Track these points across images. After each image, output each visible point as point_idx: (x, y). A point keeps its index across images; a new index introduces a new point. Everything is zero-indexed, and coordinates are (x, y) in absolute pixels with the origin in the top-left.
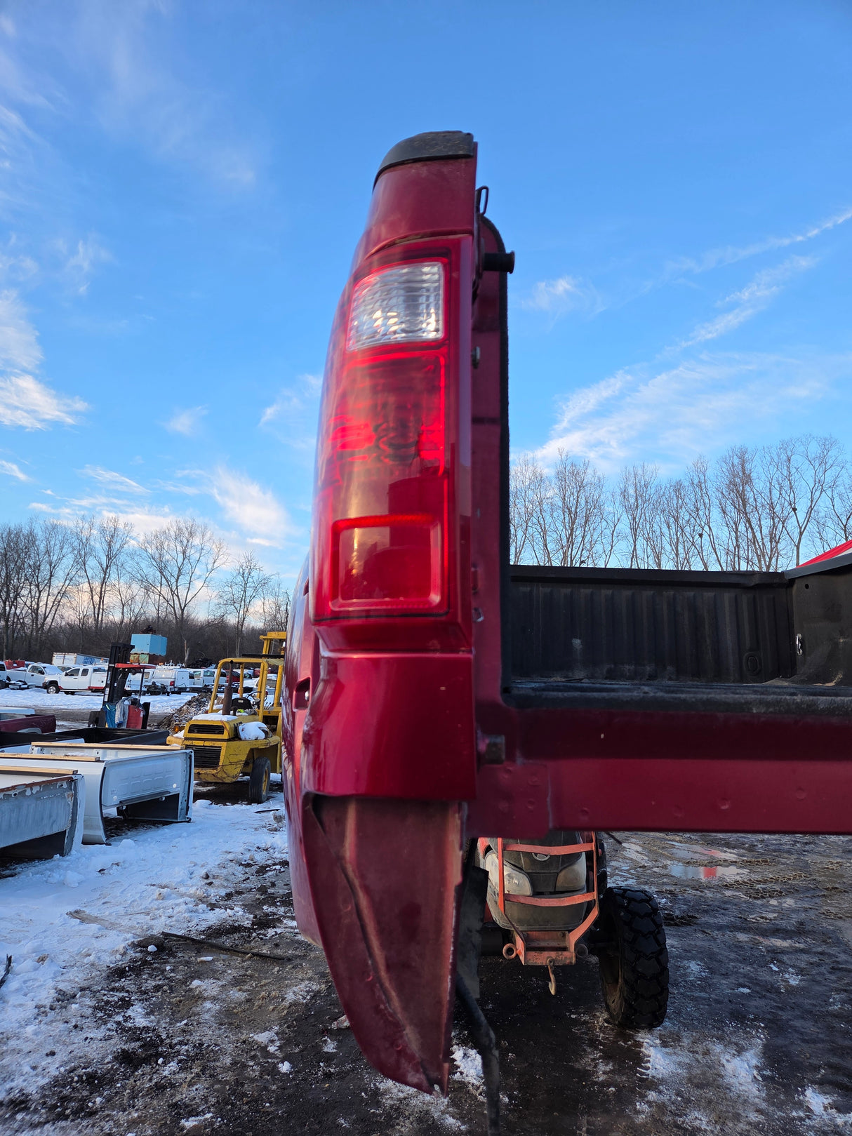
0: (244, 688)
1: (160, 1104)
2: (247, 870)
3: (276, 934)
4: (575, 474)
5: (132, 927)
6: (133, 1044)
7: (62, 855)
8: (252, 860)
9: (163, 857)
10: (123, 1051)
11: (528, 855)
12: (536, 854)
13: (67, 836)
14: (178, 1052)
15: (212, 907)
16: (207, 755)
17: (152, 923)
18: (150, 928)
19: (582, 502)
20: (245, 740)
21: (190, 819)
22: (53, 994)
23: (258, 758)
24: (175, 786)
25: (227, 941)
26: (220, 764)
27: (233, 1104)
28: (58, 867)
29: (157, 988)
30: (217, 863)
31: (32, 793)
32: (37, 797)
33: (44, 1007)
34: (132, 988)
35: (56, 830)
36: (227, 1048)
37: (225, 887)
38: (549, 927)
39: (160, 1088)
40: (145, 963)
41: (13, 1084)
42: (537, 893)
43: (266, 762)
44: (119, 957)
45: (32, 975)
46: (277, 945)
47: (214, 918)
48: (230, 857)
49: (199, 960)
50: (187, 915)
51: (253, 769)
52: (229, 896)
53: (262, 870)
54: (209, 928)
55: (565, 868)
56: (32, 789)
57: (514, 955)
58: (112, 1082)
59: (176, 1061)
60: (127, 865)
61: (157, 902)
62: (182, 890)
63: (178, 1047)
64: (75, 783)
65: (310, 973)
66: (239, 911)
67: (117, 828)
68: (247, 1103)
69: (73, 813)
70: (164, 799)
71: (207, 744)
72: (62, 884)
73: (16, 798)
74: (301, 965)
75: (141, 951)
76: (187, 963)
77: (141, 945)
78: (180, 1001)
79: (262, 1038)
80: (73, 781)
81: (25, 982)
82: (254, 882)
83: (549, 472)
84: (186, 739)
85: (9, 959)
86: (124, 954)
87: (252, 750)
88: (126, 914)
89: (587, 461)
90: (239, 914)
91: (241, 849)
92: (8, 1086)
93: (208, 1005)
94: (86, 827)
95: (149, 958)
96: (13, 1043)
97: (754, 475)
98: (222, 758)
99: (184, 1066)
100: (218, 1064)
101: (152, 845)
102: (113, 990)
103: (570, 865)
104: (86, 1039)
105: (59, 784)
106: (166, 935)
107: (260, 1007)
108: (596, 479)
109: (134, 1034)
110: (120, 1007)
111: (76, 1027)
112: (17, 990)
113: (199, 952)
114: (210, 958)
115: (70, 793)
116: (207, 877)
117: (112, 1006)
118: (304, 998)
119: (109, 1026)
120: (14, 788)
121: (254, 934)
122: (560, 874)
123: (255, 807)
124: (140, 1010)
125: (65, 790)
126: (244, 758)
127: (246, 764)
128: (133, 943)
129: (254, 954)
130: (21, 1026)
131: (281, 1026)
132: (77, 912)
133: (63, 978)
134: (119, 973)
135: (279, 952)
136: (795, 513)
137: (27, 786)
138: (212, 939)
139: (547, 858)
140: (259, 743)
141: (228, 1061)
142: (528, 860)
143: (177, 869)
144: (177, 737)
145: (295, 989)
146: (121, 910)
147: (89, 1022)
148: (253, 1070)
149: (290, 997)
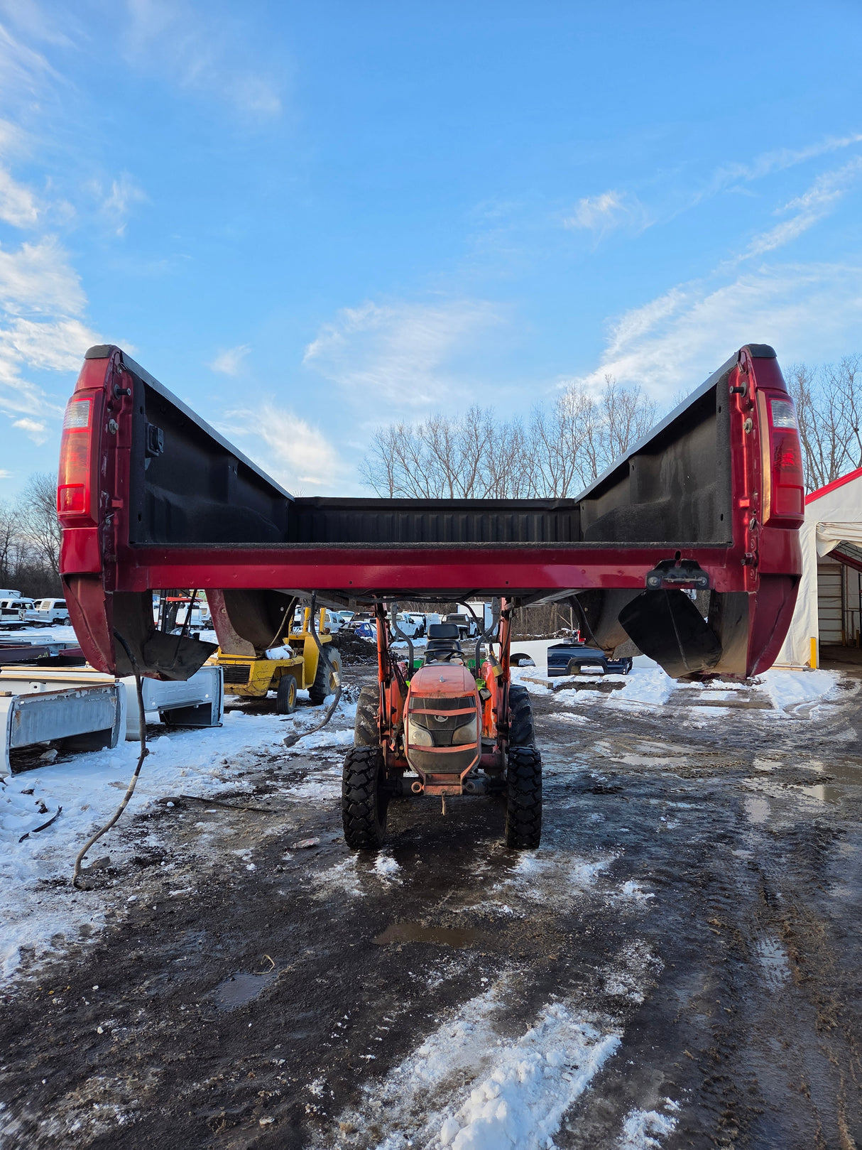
0: (295, 622)
1: (158, 884)
2: (261, 759)
3: (271, 797)
4: (625, 401)
5: (158, 793)
6: (145, 855)
7: (110, 747)
8: (267, 752)
9: (192, 750)
10: (136, 858)
11: (431, 717)
12: (437, 716)
13: (113, 732)
14: (177, 859)
15: (225, 781)
16: (239, 673)
17: (174, 789)
18: (173, 792)
19: (634, 429)
20: (272, 659)
21: (222, 725)
22: (91, 828)
23: (285, 676)
24: (207, 696)
25: (230, 802)
26: (250, 680)
27: (208, 885)
28: (106, 755)
29: (170, 827)
30: (236, 754)
31: (81, 696)
32: (86, 699)
33: (84, 834)
34: (151, 826)
35: (103, 727)
36: (214, 857)
37: (239, 769)
38: (447, 770)
39: (159, 876)
40: (163, 813)
41: (56, 874)
42: (436, 745)
43: (291, 678)
44: (144, 809)
45: (77, 818)
46: (269, 804)
47: (223, 788)
48: (248, 749)
49: (205, 812)
50: (202, 785)
51: (280, 685)
52: (241, 775)
53: (274, 759)
54: (218, 794)
55: (460, 727)
56: (81, 693)
57: (420, 790)
58: (126, 874)
59: (174, 863)
60: (161, 754)
61: (181, 778)
62: (203, 770)
63: (177, 857)
64: (117, 691)
65: (289, 819)
66: (245, 783)
67: (159, 732)
68: (218, 884)
69: (117, 714)
70: (197, 707)
71: (238, 663)
72: (108, 766)
73: (68, 699)
74: (284, 815)
75: (162, 806)
76: (196, 814)
77: (163, 802)
78: (186, 834)
79: (239, 852)
80: (115, 687)
81: (71, 822)
82: (266, 766)
83: (598, 400)
84: (220, 659)
85: (60, 809)
86: (149, 807)
87: (279, 669)
88: (155, 784)
89: (638, 388)
90: (246, 785)
91: (259, 745)
92: (53, 874)
93: (205, 836)
94: (128, 727)
95: (167, 810)
96: (58, 852)
97: (812, 395)
98: (251, 675)
99: (178, 866)
100: (204, 866)
101: (185, 742)
102: (137, 827)
103: (465, 725)
104: (112, 851)
105: (104, 690)
106: (184, 797)
107: (244, 837)
108: (648, 404)
109: (148, 850)
110: (139, 836)
111: (105, 845)
112: (64, 826)
113: (207, 808)
114: (214, 811)
115: (114, 697)
116: (226, 762)
117: (134, 835)
118: (279, 833)
119: (129, 845)
120: (65, 691)
121: (253, 797)
122: (456, 732)
123: (282, 717)
124: (154, 838)
125: (109, 695)
126: (271, 675)
127: (273, 680)
128: (156, 801)
129: (249, 809)
130: (65, 844)
131: (256, 847)
132: (116, 783)
133: (100, 820)
134: (144, 818)
135: (270, 808)
136: (857, 434)
137: (77, 689)
138: (219, 801)
139: (445, 720)
140: (284, 661)
141: (211, 864)
142: (431, 722)
143: (201, 756)
144: (213, 658)
145: (274, 828)
146: (152, 782)
147: (116, 843)
148: (228, 869)
149: (269, 831)
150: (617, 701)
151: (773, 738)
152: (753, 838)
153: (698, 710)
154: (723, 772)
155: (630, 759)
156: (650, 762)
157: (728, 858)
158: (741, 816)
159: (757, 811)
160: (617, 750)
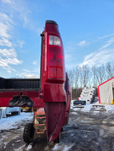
18: (3, 129)
116: (16, 122)
150: (83, 110)
151: (106, 117)
152: (100, 140)
153: (95, 112)
154: (97, 124)
155: (82, 121)
156: (85, 122)
157: (94, 145)
158: (99, 134)
159: (102, 132)
160: (81, 119)
